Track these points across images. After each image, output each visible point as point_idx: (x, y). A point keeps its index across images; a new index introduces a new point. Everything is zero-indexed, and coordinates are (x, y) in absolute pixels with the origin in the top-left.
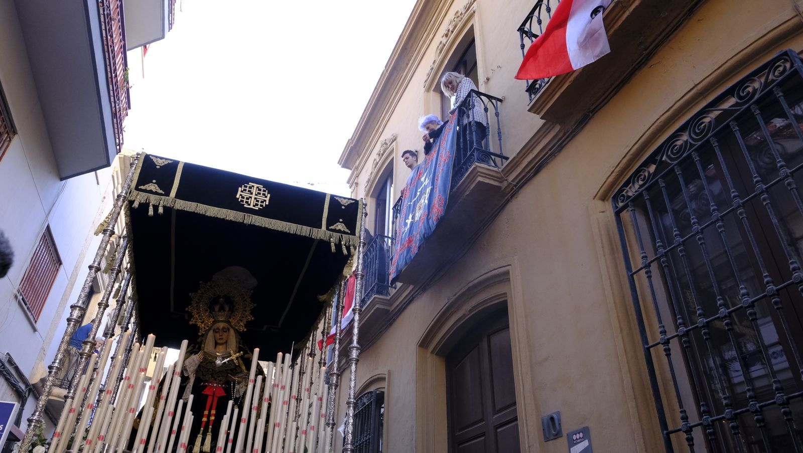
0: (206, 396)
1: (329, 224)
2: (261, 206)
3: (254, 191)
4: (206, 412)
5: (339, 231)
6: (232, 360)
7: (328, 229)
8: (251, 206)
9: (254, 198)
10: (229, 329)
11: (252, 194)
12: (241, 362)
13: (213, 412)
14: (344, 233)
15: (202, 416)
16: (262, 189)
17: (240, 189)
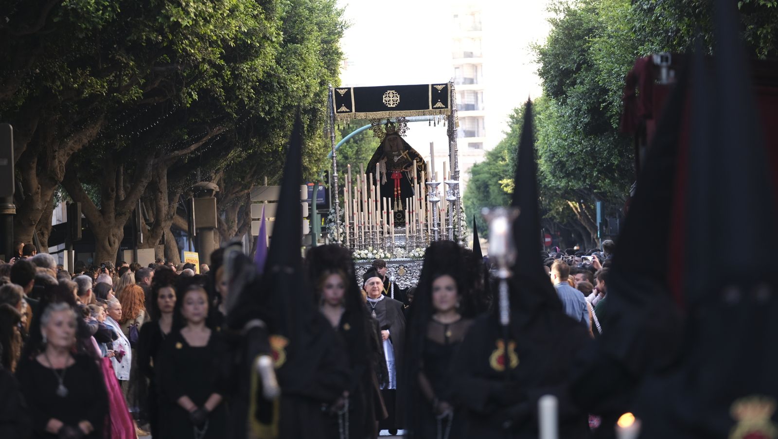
0: (394, 180)
1: (433, 104)
2: (396, 104)
3: (391, 95)
4: (396, 189)
5: (439, 108)
6: (403, 156)
7: (433, 108)
8: (392, 106)
9: (391, 99)
10: (397, 138)
11: (390, 97)
12: (408, 156)
13: (399, 188)
14: (442, 108)
15: (394, 191)
16: (395, 93)
17: (384, 96)
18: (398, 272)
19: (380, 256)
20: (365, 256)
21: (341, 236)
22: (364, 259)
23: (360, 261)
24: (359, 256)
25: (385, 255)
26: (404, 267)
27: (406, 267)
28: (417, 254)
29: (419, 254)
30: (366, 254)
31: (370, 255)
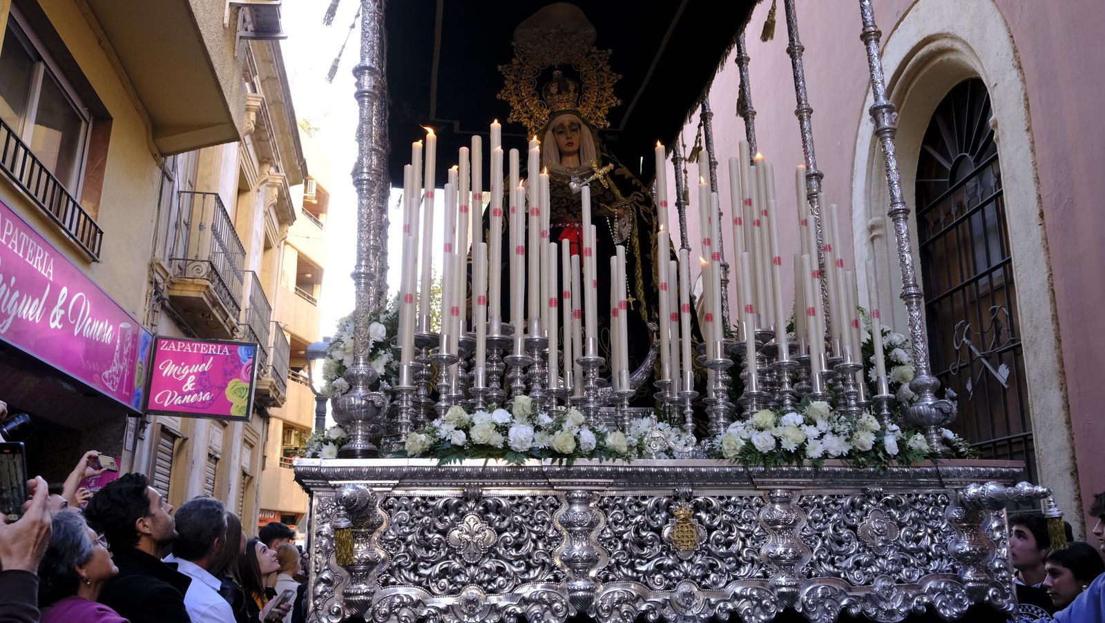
18: (666, 532)
19: (576, 440)
20: (497, 440)
21: (373, 355)
22: (485, 450)
23: (469, 462)
24: (459, 438)
25: (601, 436)
26: (697, 508)
27: (707, 507)
28: (763, 442)
29: (778, 441)
30: (503, 429)
31: (521, 434)
